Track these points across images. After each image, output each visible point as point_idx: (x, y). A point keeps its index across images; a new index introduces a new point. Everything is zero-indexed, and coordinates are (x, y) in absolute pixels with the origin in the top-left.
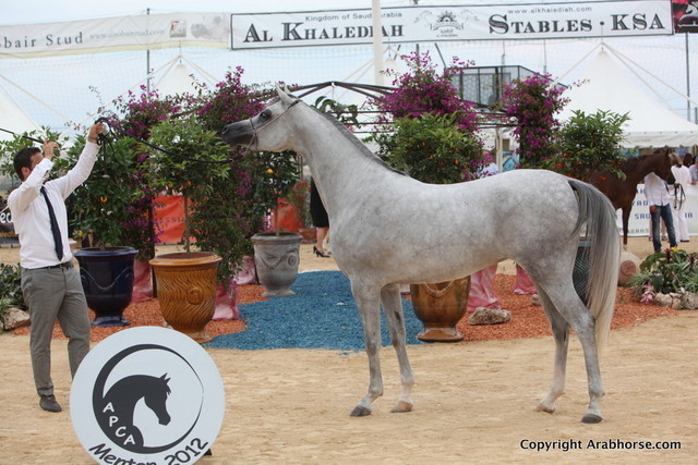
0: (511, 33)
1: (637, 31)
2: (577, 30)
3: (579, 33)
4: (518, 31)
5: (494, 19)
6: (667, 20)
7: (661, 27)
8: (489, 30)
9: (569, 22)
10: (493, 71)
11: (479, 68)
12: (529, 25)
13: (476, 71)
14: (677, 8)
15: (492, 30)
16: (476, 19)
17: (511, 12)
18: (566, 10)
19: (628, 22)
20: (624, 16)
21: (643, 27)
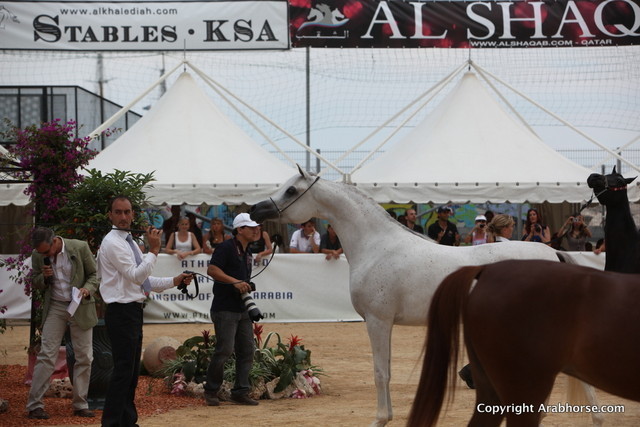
0: (64, 42)
1: (239, 44)
2: (156, 40)
3: (160, 45)
4: (73, 39)
5: (41, 20)
6: (281, 30)
7: (272, 38)
8: (32, 36)
9: (146, 29)
10: (40, 91)
11: (19, 87)
12: (90, 31)
13: (15, 91)
14: (295, 14)
15: (37, 37)
16: (15, 20)
17: (64, 12)
18: (142, 12)
19: (228, 31)
20: (222, 22)
21: (247, 38)
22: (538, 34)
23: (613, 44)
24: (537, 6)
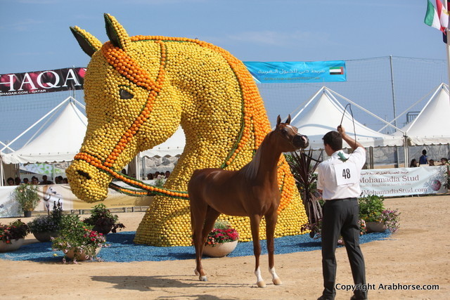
22: (12, 89)
23: (47, 92)
24: (11, 77)
